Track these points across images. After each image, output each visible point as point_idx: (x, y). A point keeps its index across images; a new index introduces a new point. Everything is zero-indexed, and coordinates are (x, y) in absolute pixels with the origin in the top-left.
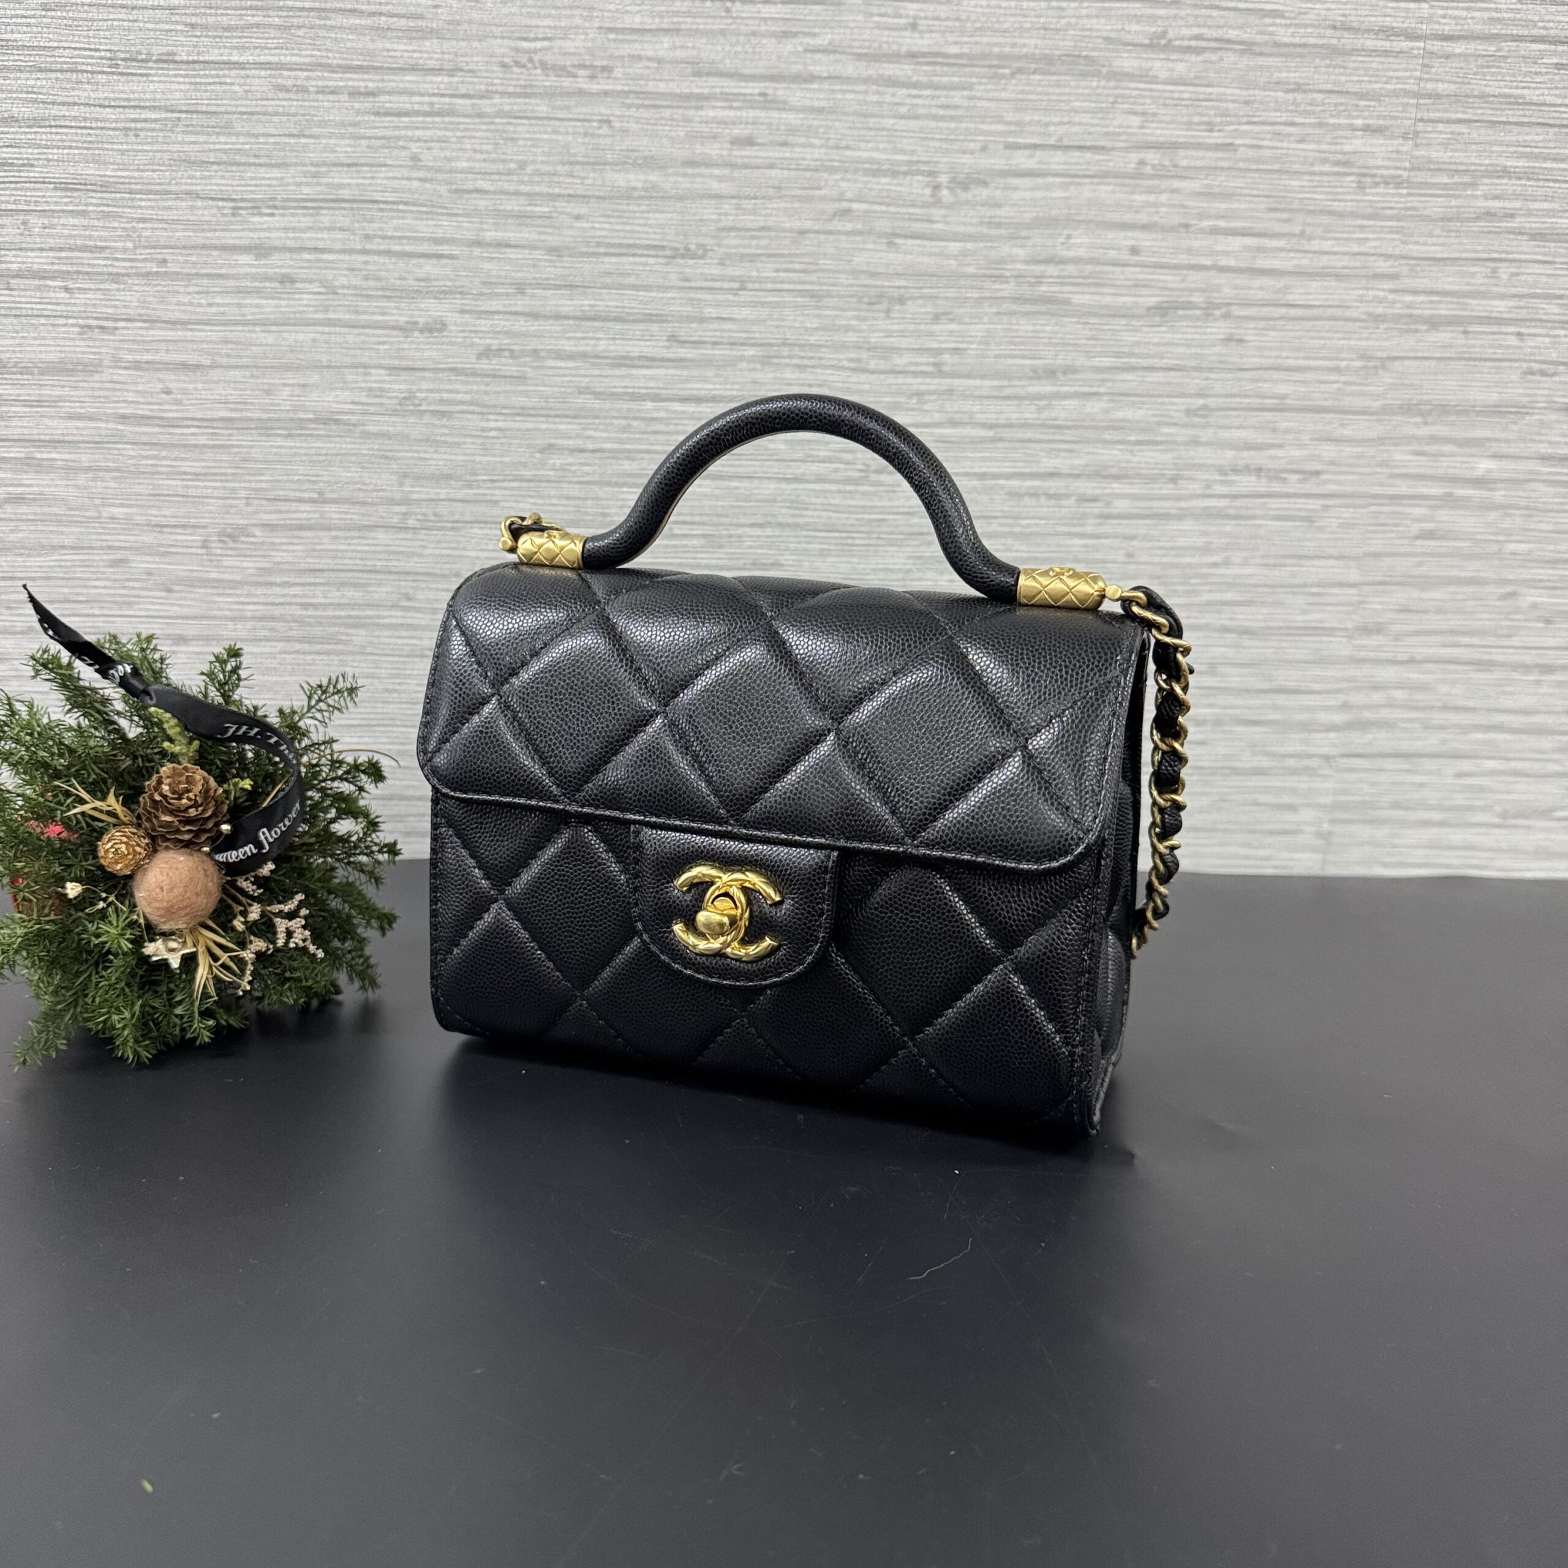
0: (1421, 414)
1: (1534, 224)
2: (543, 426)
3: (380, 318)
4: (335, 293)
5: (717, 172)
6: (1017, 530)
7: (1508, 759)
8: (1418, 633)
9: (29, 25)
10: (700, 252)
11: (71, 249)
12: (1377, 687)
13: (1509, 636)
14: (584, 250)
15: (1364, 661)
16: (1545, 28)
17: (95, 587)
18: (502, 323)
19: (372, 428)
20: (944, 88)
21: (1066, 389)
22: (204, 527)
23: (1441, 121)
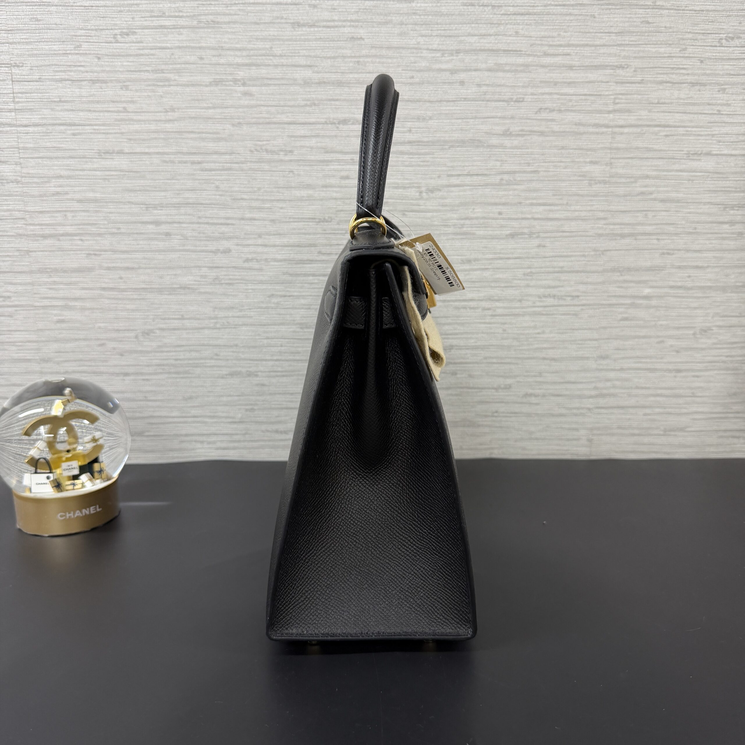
0: (620, 271)
1: (661, 196)
2: (270, 287)
3: (205, 248)
4: (187, 239)
5: (335, 189)
6: (458, 321)
7: (665, 408)
8: (623, 358)
9: (67, 141)
10: (330, 220)
11: (84, 224)
12: (608, 380)
13: (662, 358)
14: (285, 220)
15: (601, 370)
16: (659, 122)
17: (93, 355)
18: (252, 249)
19: (202, 290)
20: (422, 154)
21: (476, 267)
22: (136, 330)
23: (620, 158)
